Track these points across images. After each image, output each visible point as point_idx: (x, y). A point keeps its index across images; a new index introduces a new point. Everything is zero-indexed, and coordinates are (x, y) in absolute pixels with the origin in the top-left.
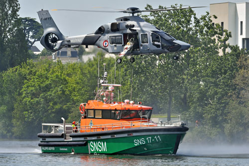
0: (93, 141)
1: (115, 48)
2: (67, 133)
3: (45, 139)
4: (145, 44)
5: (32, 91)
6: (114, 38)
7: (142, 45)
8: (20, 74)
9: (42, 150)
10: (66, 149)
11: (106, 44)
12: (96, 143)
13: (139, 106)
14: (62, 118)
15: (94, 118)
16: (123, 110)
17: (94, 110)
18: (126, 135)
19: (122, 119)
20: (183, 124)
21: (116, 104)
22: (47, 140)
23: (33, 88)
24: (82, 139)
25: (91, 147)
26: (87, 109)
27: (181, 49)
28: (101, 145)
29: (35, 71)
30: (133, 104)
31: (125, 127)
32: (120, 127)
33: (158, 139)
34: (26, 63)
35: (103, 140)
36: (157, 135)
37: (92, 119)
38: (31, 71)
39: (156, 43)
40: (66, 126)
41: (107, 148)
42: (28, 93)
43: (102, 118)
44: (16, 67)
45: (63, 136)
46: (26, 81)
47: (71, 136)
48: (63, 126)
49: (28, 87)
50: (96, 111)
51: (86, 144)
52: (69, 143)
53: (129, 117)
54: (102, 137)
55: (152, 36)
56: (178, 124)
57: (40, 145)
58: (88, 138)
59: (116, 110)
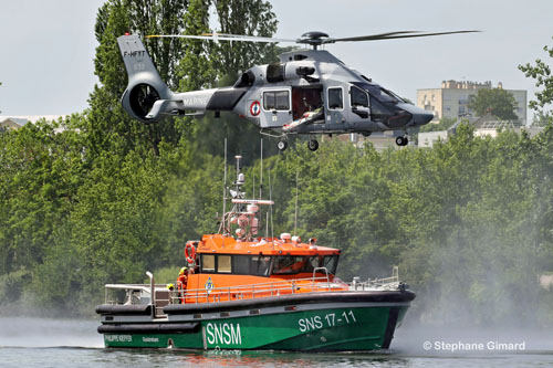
0: (213, 321)
1: (275, 118)
2: (159, 304)
3: (112, 319)
4: (337, 109)
5: (309, 211)
6: (273, 95)
7: (329, 113)
8: (280, 175)
9: (106, 342)
10: (156, 340)
11: (256, 109)
12: (218, 326)
13: (311, 248)
14: (148, 273)
15: (216, 272)
16: (276, 256)
17: (216, 255)
18: (281, 309)
19: (274, 275)
20: (402, 287)
21: (263, 242)
22: (117, 319)
23: (312, 206)
24: (190, 317)
25: (208, 335)
26: (202, 254)
27: (411, 122)
28: (229, 332)
29: (315, 167)
30: (298, 242)
31: (281, 293)
32: (269, 293)
33: (350, 317)
34: (295, 149)
35: (234, 321)
36: (347, 310)
37: (210, 275)
38: (308, 167)
39: (360, 108)
40: (156, 289)
41: (243, 337)
42: (301, 218)
43: (233, 273)
44: (272, 158)
45: (148, 311)
46: (295, 190)
47: (165, 312)
48: (149, 290)
49: (300, 203)
50: (220, 258)
51: (198, 328)
52: (163, 326)
53: (288, 271)
54: (232, 314)
55: (351, 92)
56: (392, 286)
57: (100, 331)
58: (204, 317)
59: (261, 255)
